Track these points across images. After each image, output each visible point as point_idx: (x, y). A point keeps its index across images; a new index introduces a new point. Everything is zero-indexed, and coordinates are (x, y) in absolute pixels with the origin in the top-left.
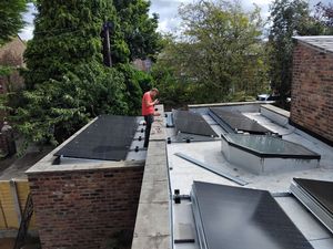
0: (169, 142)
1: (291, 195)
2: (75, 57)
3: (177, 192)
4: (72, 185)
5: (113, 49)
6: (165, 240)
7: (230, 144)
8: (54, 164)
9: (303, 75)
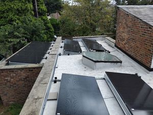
0: (60, 55)
1: (104, 79)
2: (20, 13)
3: (56, 78)
4: (14, 75)
5: (39, 9)
6: (40, 100)
7: (83, 56)
8: (6, 65)
9: (120, 24)
